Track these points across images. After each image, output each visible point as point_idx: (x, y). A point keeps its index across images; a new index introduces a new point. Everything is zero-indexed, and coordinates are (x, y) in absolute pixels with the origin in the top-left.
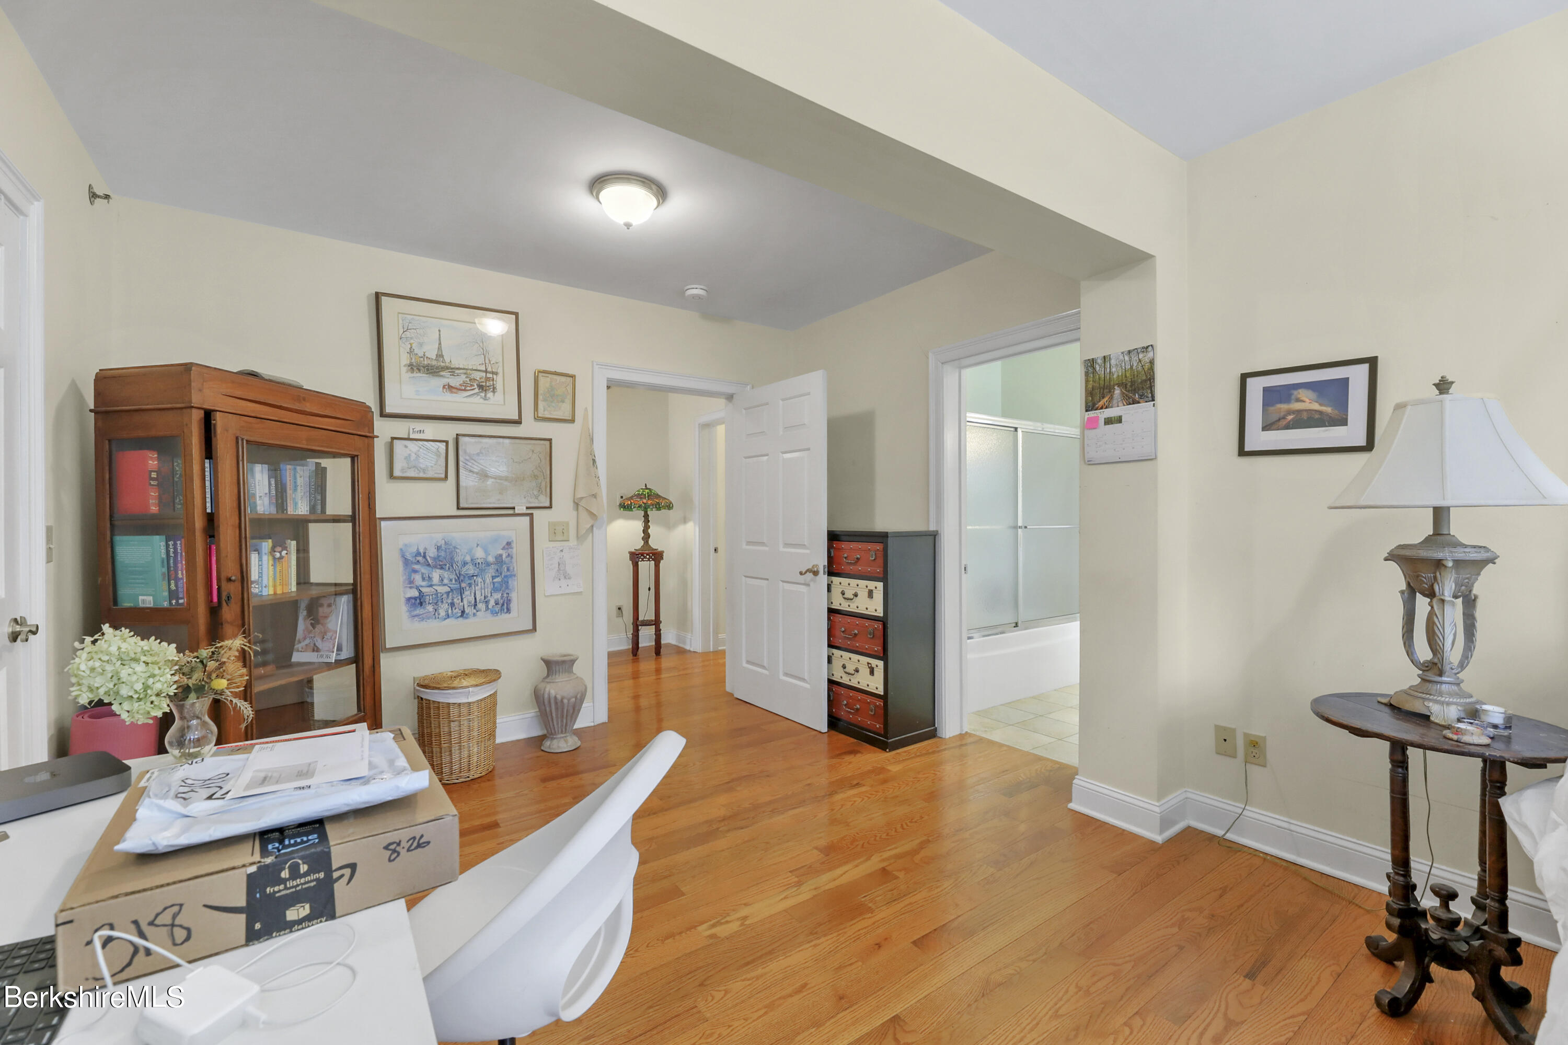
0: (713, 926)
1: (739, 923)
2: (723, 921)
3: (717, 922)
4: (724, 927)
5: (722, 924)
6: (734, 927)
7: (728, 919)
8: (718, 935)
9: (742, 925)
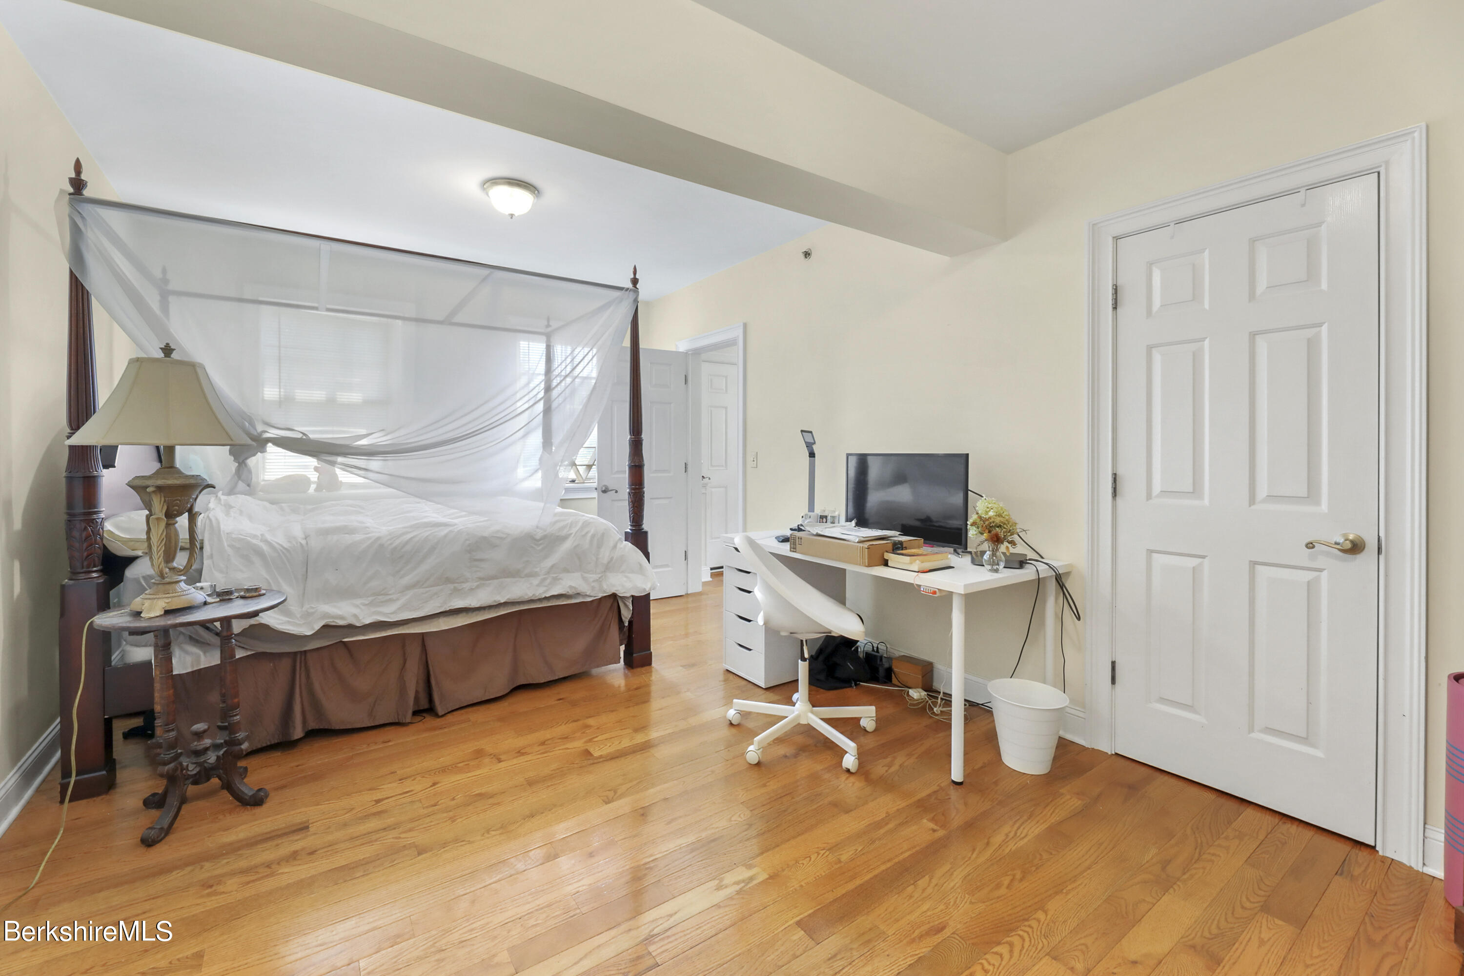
0: (751, 879)
1: (725, 882)
2: (743, 885)
3: (748, 883)
4: (741, 878)
5: (743, 881)
6: (729, 878)
7: (737, 888)
8: (744, 868)
9: (721, 880)
